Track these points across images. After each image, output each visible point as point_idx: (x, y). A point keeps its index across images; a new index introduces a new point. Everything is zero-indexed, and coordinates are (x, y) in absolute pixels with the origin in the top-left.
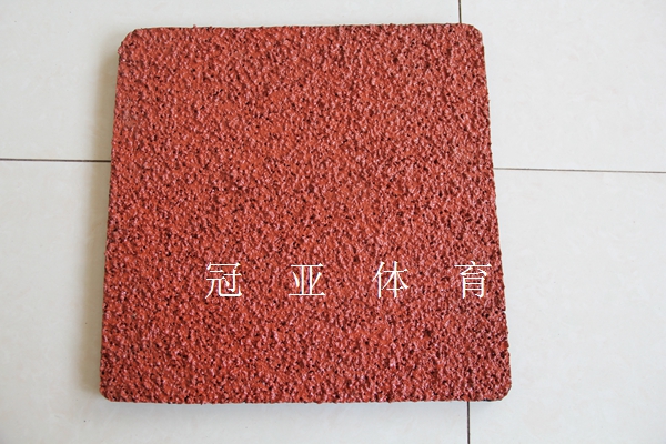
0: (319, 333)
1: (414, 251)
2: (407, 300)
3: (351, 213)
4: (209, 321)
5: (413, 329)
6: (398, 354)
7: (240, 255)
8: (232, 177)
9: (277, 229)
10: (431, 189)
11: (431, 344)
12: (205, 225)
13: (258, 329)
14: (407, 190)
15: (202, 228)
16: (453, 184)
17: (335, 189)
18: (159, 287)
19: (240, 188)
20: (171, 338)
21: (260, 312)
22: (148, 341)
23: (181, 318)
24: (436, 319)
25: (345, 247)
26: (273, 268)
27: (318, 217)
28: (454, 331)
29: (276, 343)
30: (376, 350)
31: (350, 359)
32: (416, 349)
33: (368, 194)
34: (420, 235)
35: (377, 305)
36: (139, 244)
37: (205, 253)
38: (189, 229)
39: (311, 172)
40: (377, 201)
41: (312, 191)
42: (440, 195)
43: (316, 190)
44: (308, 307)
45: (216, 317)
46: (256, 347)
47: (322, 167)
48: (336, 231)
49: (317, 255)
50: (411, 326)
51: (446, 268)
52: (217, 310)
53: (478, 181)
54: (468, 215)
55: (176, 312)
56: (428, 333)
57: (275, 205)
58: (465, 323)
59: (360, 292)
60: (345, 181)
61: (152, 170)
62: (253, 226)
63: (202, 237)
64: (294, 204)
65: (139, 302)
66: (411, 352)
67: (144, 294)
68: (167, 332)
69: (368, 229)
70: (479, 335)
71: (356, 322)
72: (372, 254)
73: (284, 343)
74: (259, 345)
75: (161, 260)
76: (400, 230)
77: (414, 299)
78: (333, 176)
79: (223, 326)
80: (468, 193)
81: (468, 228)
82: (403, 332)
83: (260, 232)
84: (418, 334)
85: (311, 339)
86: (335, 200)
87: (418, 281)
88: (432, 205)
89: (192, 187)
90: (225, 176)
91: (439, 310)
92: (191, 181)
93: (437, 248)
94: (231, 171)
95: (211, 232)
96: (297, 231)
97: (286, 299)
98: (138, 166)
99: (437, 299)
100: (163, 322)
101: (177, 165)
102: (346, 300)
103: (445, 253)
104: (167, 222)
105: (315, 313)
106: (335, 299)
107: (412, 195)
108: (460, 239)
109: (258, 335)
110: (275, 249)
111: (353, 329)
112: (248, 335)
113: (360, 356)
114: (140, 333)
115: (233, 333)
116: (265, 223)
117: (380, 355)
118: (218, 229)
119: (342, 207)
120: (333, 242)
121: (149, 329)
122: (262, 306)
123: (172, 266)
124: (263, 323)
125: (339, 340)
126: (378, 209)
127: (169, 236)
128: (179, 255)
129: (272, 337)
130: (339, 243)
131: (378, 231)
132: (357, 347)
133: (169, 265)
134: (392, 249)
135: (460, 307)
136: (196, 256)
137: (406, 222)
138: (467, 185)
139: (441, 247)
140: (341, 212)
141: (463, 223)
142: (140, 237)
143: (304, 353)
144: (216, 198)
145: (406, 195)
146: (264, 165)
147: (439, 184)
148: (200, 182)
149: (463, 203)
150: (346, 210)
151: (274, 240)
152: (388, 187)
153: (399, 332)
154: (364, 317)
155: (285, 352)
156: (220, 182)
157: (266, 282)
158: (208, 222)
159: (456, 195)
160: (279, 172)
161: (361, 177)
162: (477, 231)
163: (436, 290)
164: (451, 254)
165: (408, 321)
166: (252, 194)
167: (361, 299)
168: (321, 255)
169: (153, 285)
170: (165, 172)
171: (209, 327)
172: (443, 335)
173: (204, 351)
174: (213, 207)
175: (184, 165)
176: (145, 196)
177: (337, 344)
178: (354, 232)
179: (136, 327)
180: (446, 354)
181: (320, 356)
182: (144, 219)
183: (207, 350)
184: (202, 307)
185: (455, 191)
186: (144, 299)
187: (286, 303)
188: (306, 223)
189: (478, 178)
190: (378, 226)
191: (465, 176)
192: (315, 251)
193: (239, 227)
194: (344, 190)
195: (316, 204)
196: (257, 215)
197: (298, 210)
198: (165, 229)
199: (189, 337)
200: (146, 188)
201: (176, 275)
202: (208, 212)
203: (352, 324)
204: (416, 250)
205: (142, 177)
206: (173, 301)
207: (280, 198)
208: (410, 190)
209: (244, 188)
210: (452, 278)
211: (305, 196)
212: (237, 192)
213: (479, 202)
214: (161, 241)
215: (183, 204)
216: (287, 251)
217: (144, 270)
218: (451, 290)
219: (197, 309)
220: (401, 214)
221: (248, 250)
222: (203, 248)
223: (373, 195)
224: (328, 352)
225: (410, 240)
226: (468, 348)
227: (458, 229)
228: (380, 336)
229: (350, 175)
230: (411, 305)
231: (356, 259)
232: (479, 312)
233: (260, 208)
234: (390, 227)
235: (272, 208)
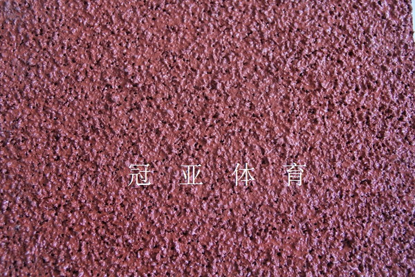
0: (225, 243)
1: (329, 152)
2: (323, 206)
3: (258, 110)
4: (102, 232)
5: (331, 238)
6: (315, 267)
7: (137, 158)
8: (126, 74)
9: (176, 129)
10: (346, 83)
11: (352, 255)
12: (98, 126)
13: (157, 239)
14: (320, 85)
15: (94, 130)
16: (371, 77)
17: (239, 85)
18: (46, 195)
19: (136, 85)
20: (59, 252)
21: (159, 221)
22: (34, 256)
23: (70, 229)
24: (356, 228)
25: (251, 148)
26: (173, 172)
27: (221, 115)
28: (378, 240)
29: (178, 255)
30: (289, 263)
31: (261, 272)
32: (336, 262)
33: (276, 90)
34: (335, 133)
35: (289, 211)
36: (24, 148)
37: (97, 156)
38: (79, 131)
39: (214, 67)
40: (287, 97)
41: (214, 87)
42: (357, 90)
43: (219, 86)
44: (212, 215)
45: (110, 227)
46: (155, 260)
47: (225, 62)
48: (242, 130)
49: (221, 157)
50: (328, 235)
51: (367, 169)
52: (111, 219)
53: (399, 73)
54: (389, 111)
55: (65, 222)
56: (348, 243)
57: (175, 103)
58: (391, 232)
59: (270, 197)
60: (250, 76)
61: (38, 67)
62: (150, 127)
63: (94, 139)
64: (196, 102)
65: (24, 212)
66: (330, 265)
67: (29, 203)
68: (55, 245)
69: (277, 128)
70: (407, 246)
71: (266, 231)
72: (283, 155)
73: (187, 255)
74: (158, 257)
75: (48, 165)
76: (312, 128)
77: (330, 205)
78: (237, 71)
79: (117, 237)
80: (388, 87)
81: (389, 126)
82: (320, 242)
83: (158, 132)
84: (337, 244)
85: (216, 250)
86: (240, 97)
87: (334, 185)
88: (348, 101)
89: (83, 85)
90: (118, 72)
91: (359, 217)
92: (81, 78)
93: (355, 148)
94: (125, 67)
95: (104, 133)
96: (198, 132)
97: (188, 206)
98: (22, 62)
99: (357, 205)
100: (51, 233)
101: (66, 61)
102: (254, 206)
103: (364, 154)
104: (55, 124)
105: (221, 221)
106: (242, 205)
107: (325, 90)
108: (381, 137)
109: (157, 246)
110: (175, 151)
111: (263, 239)
112: (146, 246)
113: (272, 269)
114: (25, 247)
115: (129, 245)
116: (164, 123)
117: (294, 268)
118: (111, 129)
119: (248, 105)
120: (238, 143)
121: (35, 242)
122: (161, 214)
123: (61, 171)
124: (162, 233)
125: (247, 252)
126: (287, 106)
127: (58, 138)
128: (68, 159)
129: (173, 248)
130: (246, 144)
131: (288, 130)
132: (269, 259)
133: (57, 170)
134: (305, 149)
136: (87, 159)
137: (320, 120)
138: (388, 78)
139: (359, 147)
140: (246, 109)
141: (383, 120)
142: (24, 140)
143: (209, 266)
144: (109, 97)
145: (319, 90)
146: (162, 60)
147: (355, 77)
148: (91, 80)
149: (383, 98)
150: (252, 107)
151: (173, 141)
152: (299, 82)
153: (315, 241)
154: (275, 226)
155: (188, 265)
156: (114, 78)
157: (165, 187)
158: (101, 123)
159: (374, 90)
160: (178, 67)
161: (268, 71)
162: (400, 129)
163: (355, 195)
164: (371, 154)
165: (325, 229)
166: (149, 91)
167: (271, 205)
168: (226, 157)
169: (40, 193)
170: (52, 68)
171: (102, 238)
172: (365, 246)
173: (96, 265)
174: (106, 106)
175: (74, 61)
176: (30, 95)
177: (246, 255)
178: (262, 131)
179: (20, 240)
180: (370, 267)
181: (226, 269)
182: (29, 120)
183: (100, 264)
184: (94, 216)
185: (374, 85)
186: (29, 208)
187: (188, 210)
188: (209, 122)
189: (399, 70)
190: (288, 125)
191: (384, 69)
192: (219, 153)
193: (135, 128)
194: (249, 85)
195: (219, 101)
196: (154, 114)
197: (199, 109)
198: (54, 131)
199: (80, 250)
200: (31, 87)
201: (65, 181)
202: (100, 112)
203: (262, 233)
204: (332, 150)
205: (27, 75)
206: (62, 210)
207: (179, 96)
208: (323, 84)
209: (140, 85)
210: (374, 181)
211: (207, 92)
212: (132, 90)
213: (401, 97)
214: (48, 144)
215: (73, 103)
216: (188, 154)
217: (29, 176)
218: (373, 195)
219: (89, 218)
220: (314, 111)
221: (145, 152)
222: (95, 151)
223: (282, 91)
224: (236, 265)
225: (324, 140)
226: (395, 261)
227: (378, 127)
228: (293, 246)
229: (255, 69)
230: (328, 212)
231: (265, 161)
232: (406, 219)
233: (158, 107)
234: (302, 125)
235: (170, 107)
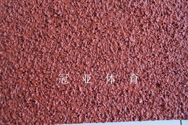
135: (174, 72)
